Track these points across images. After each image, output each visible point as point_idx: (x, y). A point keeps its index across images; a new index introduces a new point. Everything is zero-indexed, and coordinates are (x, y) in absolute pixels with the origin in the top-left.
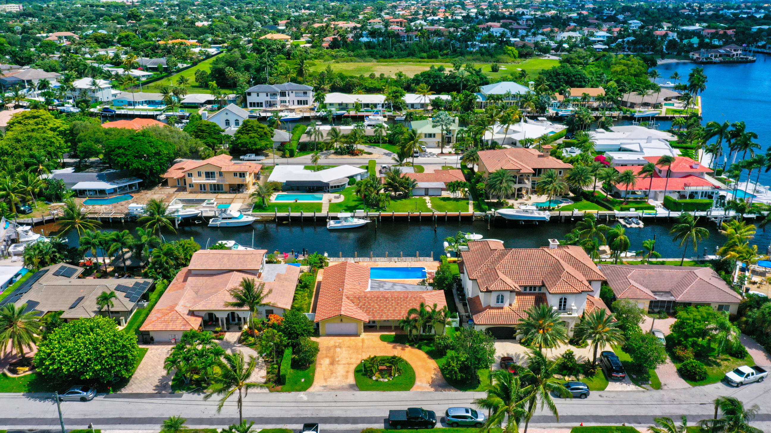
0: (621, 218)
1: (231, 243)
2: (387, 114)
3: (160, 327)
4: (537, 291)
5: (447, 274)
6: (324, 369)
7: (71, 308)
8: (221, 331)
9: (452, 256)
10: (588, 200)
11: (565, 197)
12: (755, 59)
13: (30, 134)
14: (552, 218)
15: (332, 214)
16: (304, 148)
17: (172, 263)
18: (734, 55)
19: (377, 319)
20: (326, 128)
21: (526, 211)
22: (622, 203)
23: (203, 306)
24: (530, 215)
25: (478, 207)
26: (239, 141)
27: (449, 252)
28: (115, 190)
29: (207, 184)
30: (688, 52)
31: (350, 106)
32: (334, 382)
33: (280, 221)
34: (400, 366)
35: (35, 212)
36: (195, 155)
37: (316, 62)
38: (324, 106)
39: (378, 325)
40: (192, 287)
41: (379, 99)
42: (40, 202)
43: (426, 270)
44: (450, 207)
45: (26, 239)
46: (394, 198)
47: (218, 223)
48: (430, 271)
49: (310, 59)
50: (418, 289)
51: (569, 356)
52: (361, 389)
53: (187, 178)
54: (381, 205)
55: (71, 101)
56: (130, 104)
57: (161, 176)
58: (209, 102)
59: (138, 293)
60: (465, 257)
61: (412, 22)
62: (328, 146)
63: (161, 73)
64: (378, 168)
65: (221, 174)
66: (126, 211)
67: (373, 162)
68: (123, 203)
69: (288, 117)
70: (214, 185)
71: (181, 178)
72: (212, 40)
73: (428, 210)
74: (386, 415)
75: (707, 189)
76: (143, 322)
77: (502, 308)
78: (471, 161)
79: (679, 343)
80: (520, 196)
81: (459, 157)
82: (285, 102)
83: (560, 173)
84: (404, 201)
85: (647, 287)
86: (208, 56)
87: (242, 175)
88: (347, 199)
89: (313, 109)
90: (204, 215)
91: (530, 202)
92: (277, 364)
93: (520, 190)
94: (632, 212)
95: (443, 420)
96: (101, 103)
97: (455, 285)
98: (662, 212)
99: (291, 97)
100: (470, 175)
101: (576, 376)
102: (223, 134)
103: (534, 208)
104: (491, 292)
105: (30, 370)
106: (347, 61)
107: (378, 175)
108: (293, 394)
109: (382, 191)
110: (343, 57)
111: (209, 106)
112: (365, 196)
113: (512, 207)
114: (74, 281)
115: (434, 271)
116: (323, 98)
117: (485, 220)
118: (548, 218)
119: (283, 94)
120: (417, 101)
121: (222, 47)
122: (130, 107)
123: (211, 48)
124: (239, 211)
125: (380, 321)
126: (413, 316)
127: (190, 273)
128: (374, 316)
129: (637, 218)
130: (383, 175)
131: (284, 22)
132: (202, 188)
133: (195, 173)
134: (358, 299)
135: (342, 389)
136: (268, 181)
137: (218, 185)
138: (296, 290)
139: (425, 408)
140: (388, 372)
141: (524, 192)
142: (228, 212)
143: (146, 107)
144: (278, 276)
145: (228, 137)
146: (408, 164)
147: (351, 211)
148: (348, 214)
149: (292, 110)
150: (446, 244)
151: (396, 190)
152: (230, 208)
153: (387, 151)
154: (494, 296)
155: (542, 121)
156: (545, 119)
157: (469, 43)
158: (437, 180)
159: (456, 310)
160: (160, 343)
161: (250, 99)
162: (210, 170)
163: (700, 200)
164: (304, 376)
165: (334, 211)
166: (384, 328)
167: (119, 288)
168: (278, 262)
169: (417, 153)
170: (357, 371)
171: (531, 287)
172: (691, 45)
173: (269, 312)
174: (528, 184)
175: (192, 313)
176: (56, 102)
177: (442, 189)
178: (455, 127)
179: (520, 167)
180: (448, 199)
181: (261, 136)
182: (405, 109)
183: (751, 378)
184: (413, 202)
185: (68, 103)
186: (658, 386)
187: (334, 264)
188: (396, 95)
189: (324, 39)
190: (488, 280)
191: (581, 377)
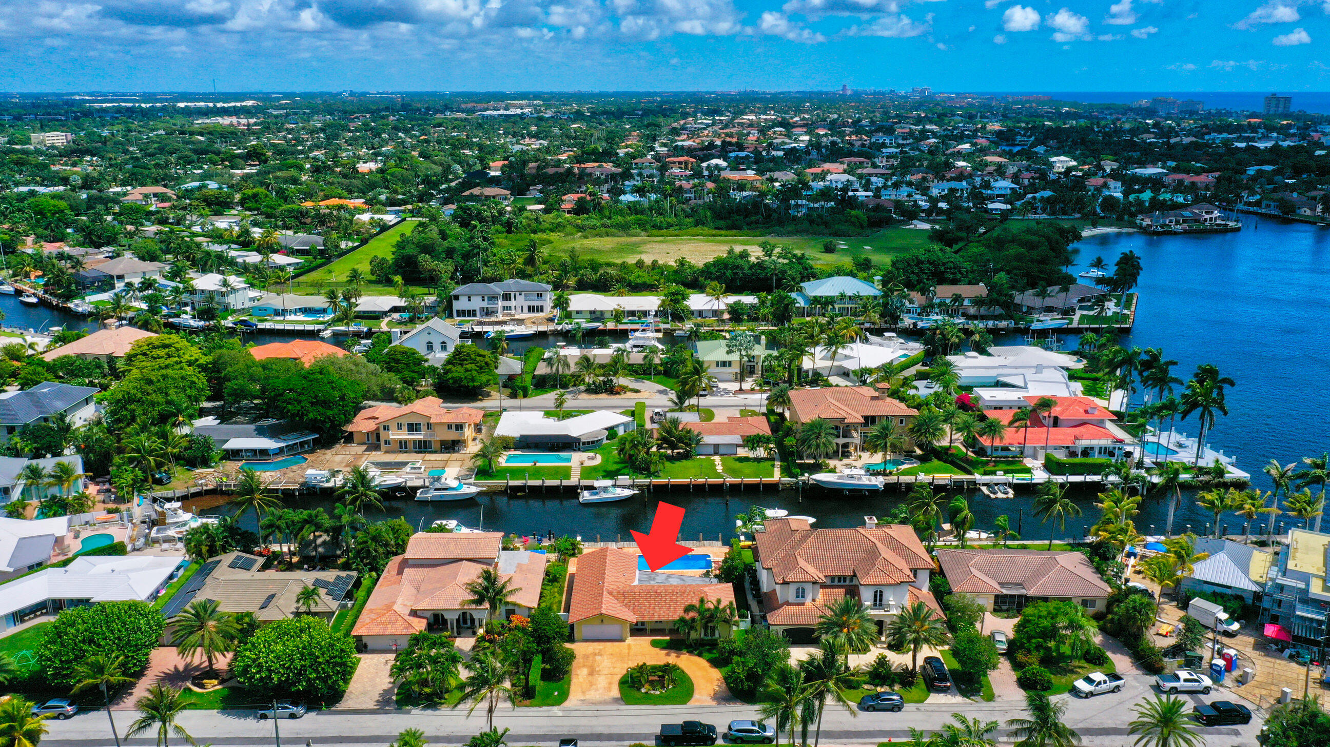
0: (984, 485)
1: (452, 524)
2: (662, 326)
3: (376, 630)
4: (848, 583)
5: (737, 562)
6: (581, 680)
7: (262, 608)
8: (450, 637)
9: (747, 539)
10: (940, 459)
11: (909, 455)
12: (1240, 225)
13: (164, 372)
14: (886, 485)
15: (585, 482)
16: (542, 384)
17: (381, 550)
18: (1206, 220)
19: (647, 619)
20: (573, 352)
21: (852, 477)
22: (987, 463)
23: (427, 604)
24: (856, 482)
25: (786, 471)
26: (450, 376)
27: (743, 534)
28: (281, 450)
29: (410, 440)
30: (1133, 215)
31: (607, 315)
32: (593, 695)
33: (513, 492)
34: (675, 675)
35: (174, 483)
36: (389, 396)
37: (553, 236)
38: (569, 315)
39: (648, 627)
40: (410, 581)
41: (651, 302)
42: (178, 468)
43: (712, 558)
44: (747, 471)
45: (175, 520)
46: (671, 459)
47: (429, 495)
48: (717, 559)
49: (543, 231)
50: (699, 582)
51: (882, 662)
52: (627, 704)
53: (382, 431)
54: (652, 469)
55: (188, 309)
56: (277, 313)
57: (344, 428)
58: (395, 309)
59: (341, 590)
60: (761, 541)
61: (703, 161)
62: (577, 379)
63: (315, 258)
64: (648, 414)
65: (429, 426)
66: (301, 480)
67: (642, 406)
68: (295, 468)
69: (515, 333)
70: (420, 442)
71: (372, 432)
72: (387, 199)
73: (718, 475)
74: (658, 731)
75: (1105, 442)
76: (354, 623)
77: (803, 604)
78: (780, 404)
79: (1022, 646)
80: (846, 455)
81: (765, 396)
82: (510, 308)
83: (902, 422)
84: (685, 463)
85: (993, 578)
86: (384, 228)
87: (459, 427)
88: (606, 461)
89: (551, 320)
90: (409, 484)
91: (859, 464)
92: (523, 674)
93: (846, 446)
94: (1000, 477)
95: (725, 737)
96: (234, 312)
97: (747, 577)
98: (1040, 476)
99: (520, 301)
100: (778, 424)
101: (891, 686)
102: (426, 365)
103: (862, 472)
104: (788, 583)
105: (220, 684)
106: (599, 235)
107: (648, 425)
108: (545, 708)
109: (654, 449)
110: (594, 227)
111: (396, 316)
112: (631, 456)
113: (833, 471)
114: (254, 574)
115: (721, 559)
116: (567, 303)
117: (794, 489)
118: (881, 486)
119: (507, 297)
120: (707, 307)
121: (404, 211)
122: (278, 318)
123: (387, 212)
124: (457, 478)
125: (650, 622)
126: (691, 614)
127: (405, 564)
128: (643, 616)
129: (1005, 484)
130: (656, 426)
131: (500, 163)
132: (403, 446)
133: (393, 426)
134: (623, 594)
135: (605, 703)
136: (495, 434)
137: (425, 442)
138: (543, 584)
139: (704, 722)
140: (661, 683)
141: (852, 449)
142: (443, 480)
143: (301, 317)
144: (519, 566)
145: (434, 369)
146: (691, 408)
147: (612, 478)
148: (608, 482)
149: (520, 322)
150: (739, 523)
151: (673, 447)
152: (444, 476)
153: (662, 388)
154: (792, 590)
155: (890, 338)
156: (894, 335)
157: (792, 202)
158: (731, 433)
159: (748, 608)
160: (374, 651)
161: (457, 305)
162: (414, 421)
163: (1097, 459)
164: (558, 690)
165: (588, 478)
166: (654, 632)
167: (318, 583)
168: (516, 549)
169: (704, 390)
170: (623, 683)
171: (839, 578)
172: (1140, 203)
173: (510, 613)
174: (856, 438)
175: (414, 613)
176: (165, 311)
177: (738, 446)
178: (760, 351)
179: (845, 415)
180: (746, 459)
181: (481, 368)
182: (689, 319)
183: (1103, 686)
184: (696, 464)
185: (185, 312)
186: (990, 698)
187: (590, 550)
188: (676, 298)
189: (564, 198)
190: (786, 568)
191: (897, 687)
